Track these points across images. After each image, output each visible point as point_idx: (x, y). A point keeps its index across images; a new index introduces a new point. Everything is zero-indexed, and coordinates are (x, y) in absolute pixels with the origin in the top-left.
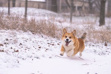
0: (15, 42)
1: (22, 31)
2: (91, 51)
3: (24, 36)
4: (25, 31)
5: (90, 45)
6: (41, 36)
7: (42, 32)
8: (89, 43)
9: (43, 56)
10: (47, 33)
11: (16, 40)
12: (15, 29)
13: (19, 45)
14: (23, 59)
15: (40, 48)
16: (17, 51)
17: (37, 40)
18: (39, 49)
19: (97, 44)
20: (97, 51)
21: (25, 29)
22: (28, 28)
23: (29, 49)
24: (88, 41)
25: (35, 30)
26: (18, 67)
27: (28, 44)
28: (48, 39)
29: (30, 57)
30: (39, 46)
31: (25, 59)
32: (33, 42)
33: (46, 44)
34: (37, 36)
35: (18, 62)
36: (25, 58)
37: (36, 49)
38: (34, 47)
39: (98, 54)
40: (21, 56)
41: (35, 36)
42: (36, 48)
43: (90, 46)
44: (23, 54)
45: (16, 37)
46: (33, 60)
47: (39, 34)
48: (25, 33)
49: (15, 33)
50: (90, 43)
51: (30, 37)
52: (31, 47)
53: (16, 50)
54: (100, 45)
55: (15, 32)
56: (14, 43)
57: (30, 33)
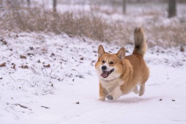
0: (45, 51)
1: (53, 34)
2: (160, 62)
3: (57, 41)
4: (58, 33)
5: (158, 51)
6: (81, 39)
7: (84, 34)
8: (156, 47)
9: (89, 74)
10: (91, 35)
11: (46, 49)
12: (42, 30)
13: (51, 56)
14: (59, 80)
15: (82, 59)
16: (49, 66)
17: (77, 46)
18: (82, 61)
19: (169, 49)
20: (169, 61)
21: (58, 30)
22: (62, 29)
23: (65, 61)
24: (154, 45)
25: (73, 31)
26: (53, 94)
27: (64, 54)
28: (93, 45)
29: (70, 76)
30: (81, 57)
31: (62, 80)
32: (71, 50)
33: (91, 52)
34: (76, 40)
35: (52, 85)
36: (61, 78)
37: (76, 61)
38: (73, 58)
39: (171, 65)
40: (56, 75)
41: (74, 40)
42: (76, 59)
43: (158, 53)
44: (58, 72)
45: (44, 44)
46: (73, 80)
47: (79, 37)
48: (58, 36)
49: (43, 37)
50: (158, 48)
51: (66, 43)
52: (69, 58)
53: (46, 65)
54: (173, 51)
55: (43, 35)
56: (42, 54)
57: (65, 35)
